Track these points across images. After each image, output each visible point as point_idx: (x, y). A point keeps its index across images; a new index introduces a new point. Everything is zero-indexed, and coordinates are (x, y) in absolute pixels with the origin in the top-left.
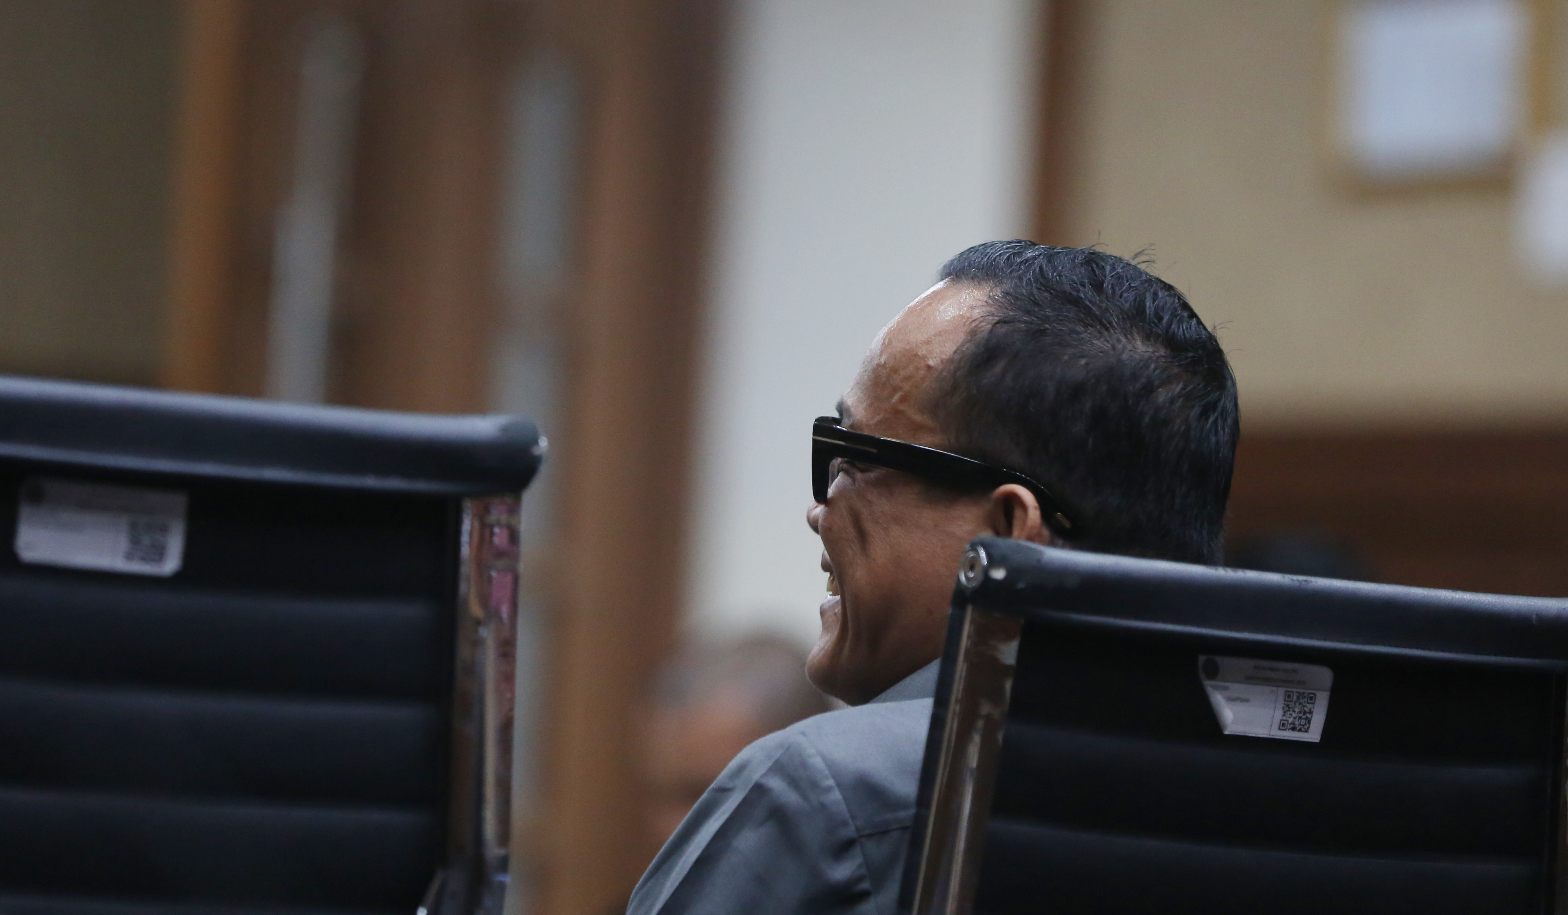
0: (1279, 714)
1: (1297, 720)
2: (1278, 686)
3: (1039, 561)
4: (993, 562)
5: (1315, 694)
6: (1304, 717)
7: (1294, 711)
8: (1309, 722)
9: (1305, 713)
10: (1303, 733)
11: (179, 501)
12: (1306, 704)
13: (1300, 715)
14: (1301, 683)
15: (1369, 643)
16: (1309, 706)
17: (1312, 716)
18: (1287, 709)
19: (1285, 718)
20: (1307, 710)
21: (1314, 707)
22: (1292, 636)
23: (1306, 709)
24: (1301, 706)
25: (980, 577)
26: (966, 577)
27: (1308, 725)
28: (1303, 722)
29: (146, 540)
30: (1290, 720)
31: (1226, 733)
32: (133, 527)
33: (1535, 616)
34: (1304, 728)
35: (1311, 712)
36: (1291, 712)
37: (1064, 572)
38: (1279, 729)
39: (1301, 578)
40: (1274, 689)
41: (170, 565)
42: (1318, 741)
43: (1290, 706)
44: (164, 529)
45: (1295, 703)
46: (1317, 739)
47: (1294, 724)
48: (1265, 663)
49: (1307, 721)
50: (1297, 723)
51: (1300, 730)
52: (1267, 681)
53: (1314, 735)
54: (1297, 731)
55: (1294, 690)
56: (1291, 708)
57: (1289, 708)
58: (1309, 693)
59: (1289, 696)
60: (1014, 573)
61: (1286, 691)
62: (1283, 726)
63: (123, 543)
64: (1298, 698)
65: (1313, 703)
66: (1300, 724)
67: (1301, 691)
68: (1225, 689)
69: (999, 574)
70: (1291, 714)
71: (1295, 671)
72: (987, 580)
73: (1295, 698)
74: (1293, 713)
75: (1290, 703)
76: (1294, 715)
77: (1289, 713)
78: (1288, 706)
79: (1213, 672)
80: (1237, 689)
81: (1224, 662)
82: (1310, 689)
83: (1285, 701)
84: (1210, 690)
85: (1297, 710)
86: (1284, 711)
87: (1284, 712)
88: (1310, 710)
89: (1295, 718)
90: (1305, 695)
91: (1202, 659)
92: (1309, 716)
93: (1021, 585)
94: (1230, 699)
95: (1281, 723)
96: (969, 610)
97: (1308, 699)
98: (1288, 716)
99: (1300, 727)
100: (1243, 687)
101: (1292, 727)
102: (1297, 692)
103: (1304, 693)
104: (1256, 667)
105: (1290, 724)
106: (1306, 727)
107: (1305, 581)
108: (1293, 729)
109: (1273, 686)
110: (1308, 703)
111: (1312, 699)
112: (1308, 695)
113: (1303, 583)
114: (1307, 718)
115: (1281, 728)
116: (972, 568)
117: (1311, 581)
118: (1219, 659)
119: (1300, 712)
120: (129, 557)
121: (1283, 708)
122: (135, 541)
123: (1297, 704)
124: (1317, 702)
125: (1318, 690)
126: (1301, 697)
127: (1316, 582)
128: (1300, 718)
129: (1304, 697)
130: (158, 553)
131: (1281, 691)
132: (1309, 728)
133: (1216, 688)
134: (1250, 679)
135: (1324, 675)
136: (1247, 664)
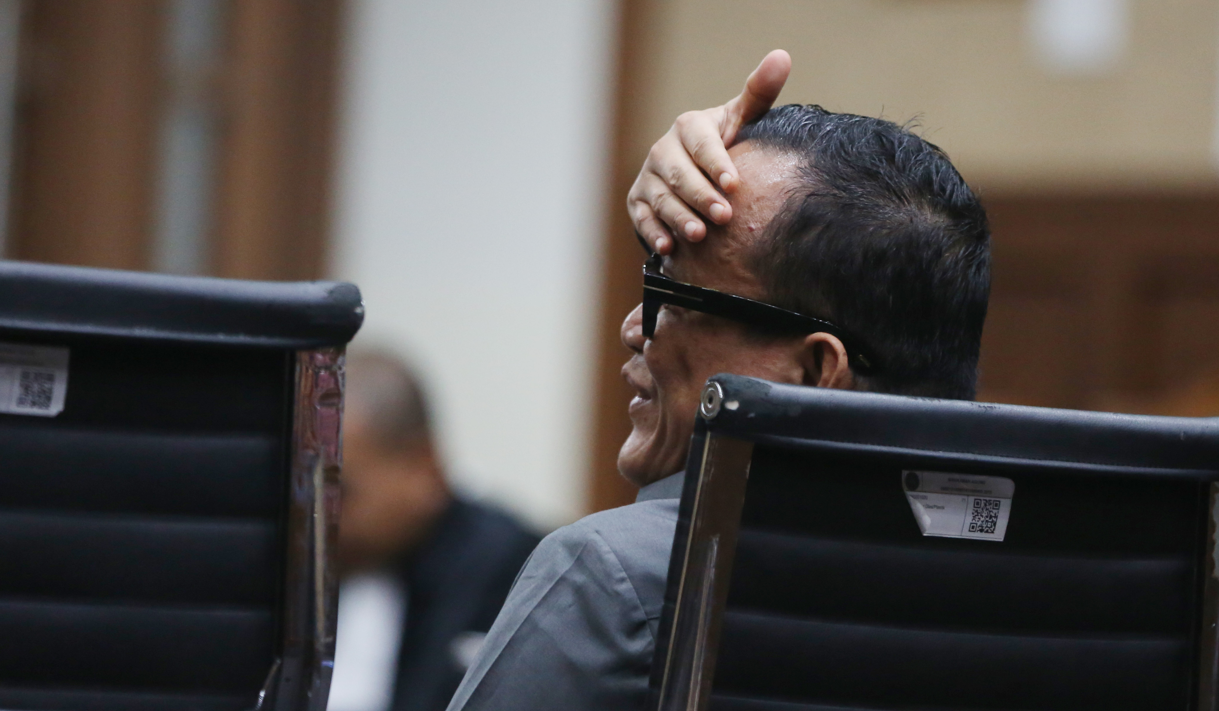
0: (969, 519)
1: (984, 523)
2: (968, 495)
3: (766, 394)
4: (728, 395)
5: (999, 501)
6: (990, 521)
7: (982, 516)
8: (995, 524)
9: (991, 517)
10: (990, 534)
11: (63, 354)
12: (992, 510)
13: (987, 519)
14: (988, 492)
15: (1045, 459)
16: (995, 511)
17: (997, 520)
18: (976, 514)
19: (974, 521)
20: (993, 515)
21: (998, 512)
22: (979, 454)
23: (991, 514)
24: (987, 511)
25: (718, 409)
26: (706, 407)
27: (993, 527)
28: (989, 525)
29: (36, 387)
30: (979, 523)
31: (925, 535)
32: (25, 376)
33: (1182, 434)
34: (991, 530)
35: (996, 517)
36: (980, 517)
37: (788, 403)
38: (970, 531)
39: (986, 405)
40: (966, 497)
41: (56, 408)
42: (1002, 540)
43: (979, 511)
44: (51, 378)
45: (983, 509)
46: (1001, 539)
47: (982, 527)
48: (957, 476)
49: (993, 524)
50: (985, 526)
51: (987, 532)
52: (959, 491)
53: (999, 535)
54: (985, 532)
55: (982, 498)
56: (979, 513)
57: (978, 513)
58: (994, 501)
59: (978, 503)
60: (745, 405)
61: (975, 499)
62: (972, 528)
63: (17, 390)
64: (985, 505)
65: (998, 509)
66: (987, 527)
67: (988, 499)
68: (925, 498)
69: (733, 406)
70: (979, 519)
71: (982, 482)
72: (723, 411)
73: (983, 505)
74: (981, 517)
75: (978, 509)
76: (982, 519)
77: (977, 517)
78: (977, 511)
79: (914, 485)
80: (934, 498)
81: (924, 476)
82: (995, 497)
83: (974, 507)
84: (911, 500)
85: (984, 515)
86: (974, 515)
87: (974, 517)
88: (995, 514)
89: (982, 522)
90: (991, 502)
91: (905, 473)
92: (994, 519)
93: (752, 415)
94: (928, 507)
95: (970, 526)
96: (709, 434)
97: (993, 505)
98: (977, 519)
99: (987, 528)
100: (940, 496)
101: (980, 529)
102: (984, 500)
103: (990, 501)
104: (950, 480)
105: (979, 526)
106: (992, 529)
107: (991, 407)
108: (981, 531)
109: (964, 495)
110: (993, 509)
111: (997, 505)
112: (993, 503)
113: (988, 409)
114: (993, 521)
115: (971, 530)
116: (710, 401)
117: (995, 407)
118: (918, 473)
119: (987, 517)
120: (21, 402)
121: (973, 514)
122: (26, 388)
123: (984, 510)
124: (1001, 508)
125: (1003, 498)
126: (987, 504)
127: (999, 408)
128: (987, 521)
129: (990, 504)
130: (46, 398)
131: (971, 499)
132: (994, 529)
133: (915, 497)
134: (945, 490)
135: (1007, 486)
136: (942, 477)
